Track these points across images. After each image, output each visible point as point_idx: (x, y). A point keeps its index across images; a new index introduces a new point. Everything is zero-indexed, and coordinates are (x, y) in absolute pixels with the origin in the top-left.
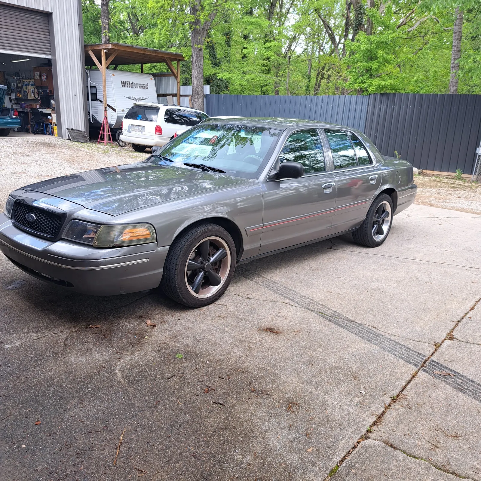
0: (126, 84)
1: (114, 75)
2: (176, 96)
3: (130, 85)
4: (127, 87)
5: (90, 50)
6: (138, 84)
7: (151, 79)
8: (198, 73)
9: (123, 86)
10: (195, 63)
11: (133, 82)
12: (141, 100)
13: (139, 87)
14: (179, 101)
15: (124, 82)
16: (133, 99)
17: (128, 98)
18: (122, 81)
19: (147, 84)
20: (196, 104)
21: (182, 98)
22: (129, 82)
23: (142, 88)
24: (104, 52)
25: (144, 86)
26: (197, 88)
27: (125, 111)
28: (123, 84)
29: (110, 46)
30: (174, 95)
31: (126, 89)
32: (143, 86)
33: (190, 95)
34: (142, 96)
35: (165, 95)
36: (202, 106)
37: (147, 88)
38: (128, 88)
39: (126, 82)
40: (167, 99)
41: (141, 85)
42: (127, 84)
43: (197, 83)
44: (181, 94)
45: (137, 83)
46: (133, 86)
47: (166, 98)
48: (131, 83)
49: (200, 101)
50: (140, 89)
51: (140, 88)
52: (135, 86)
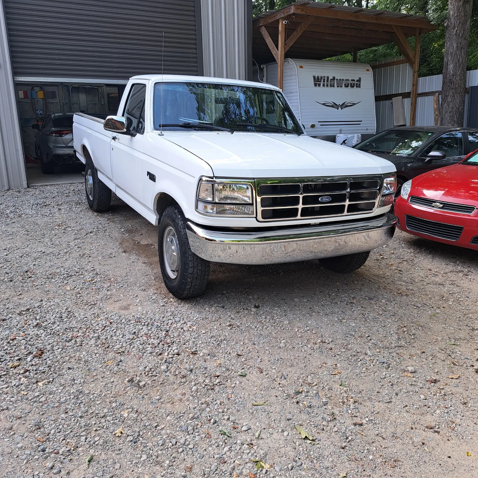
0: (322, 80)
1: (301, 67)
2: (409, 97)
3: (329, 83)
4: (324, 85)
5: (262, 26)
6: (343, 80)
7: (368, 70)
8: (457, 47)
9: (315, 85)
10: (454, 29)
11: (334, 78)
12: (346, 106)
13: (345, 84)
14: (413, 104)
15: (318, 77)
16: (332, 106)
17: (324, 104)
18: (314, 77)
19: (360, 78)
20: (448, 105)
21: (419, 99)
22: (328, 78)
23: (349, 87)
24: (282, 23)
25: (354, 82)
26: (453, 75)
27: (316, 126)
28: (317, 81)
29: (292, 10)
30: (406, 95)
31: (321, 89)
32: (352, 82)
33: (436, 92)
34: (348, 100)
35: (389, 97)
36: (460, 108)
37: (359, 86)
38: (326, 89)
39: (321, 77)
40: (392, 103)
41: (348, 82)
42: (324, 81)
43: (455, 67)
44: (420, 91)
45: (341, 78)
46: (334, 84)
47: (391, 101)
48: (331, 80)
49: (458, 100)
50: (346, 89)
51: (346, 86)
52: (337, 83)
